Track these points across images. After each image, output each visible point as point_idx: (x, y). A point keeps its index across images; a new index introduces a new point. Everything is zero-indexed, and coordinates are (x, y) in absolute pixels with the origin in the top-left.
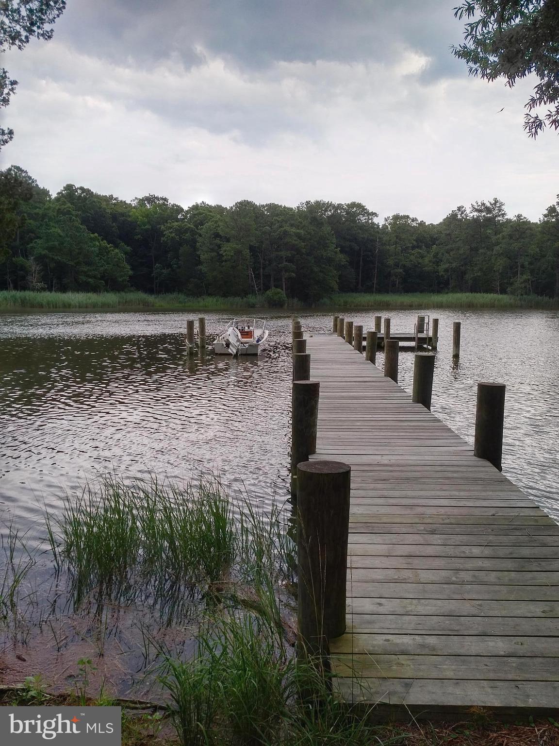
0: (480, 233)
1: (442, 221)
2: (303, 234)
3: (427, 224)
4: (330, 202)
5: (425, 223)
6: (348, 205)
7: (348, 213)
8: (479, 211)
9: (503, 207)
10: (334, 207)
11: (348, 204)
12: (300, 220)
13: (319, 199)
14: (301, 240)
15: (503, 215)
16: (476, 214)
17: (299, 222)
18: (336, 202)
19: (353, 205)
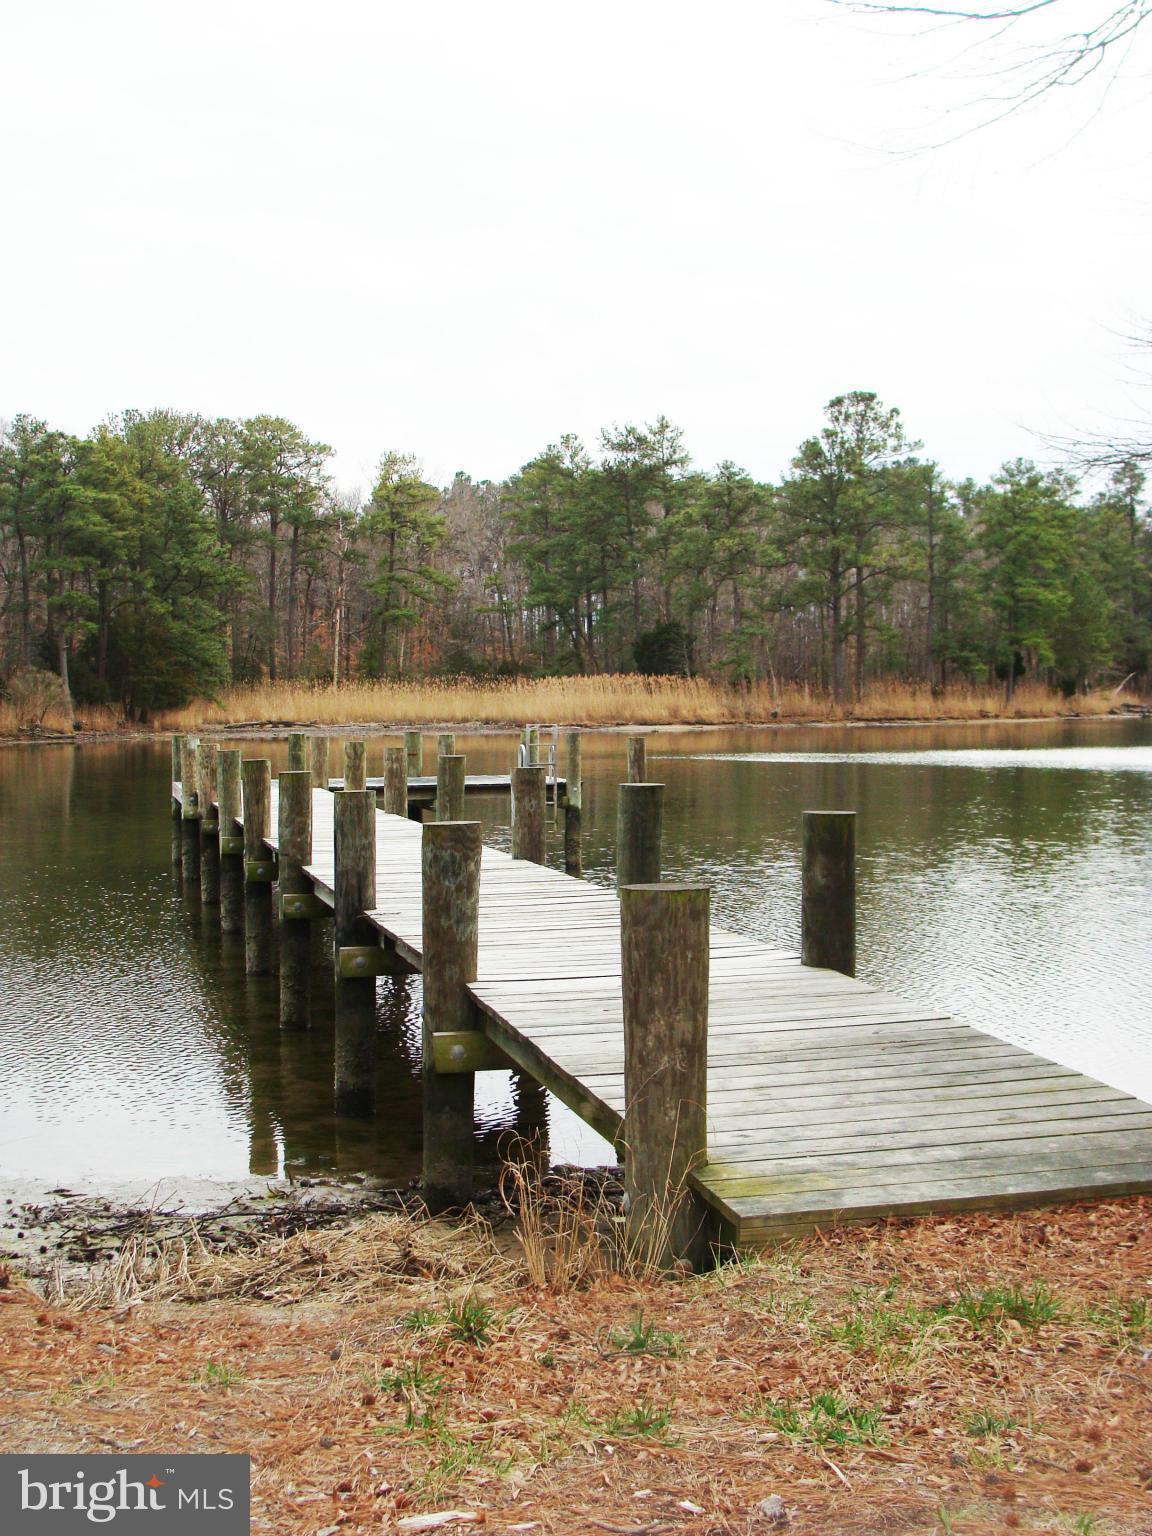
0: (624, 511)
1: (516, 471)
2: (119, 504)
3: (473, 483)
4: (195, 415)
5: (468, 479)
6: (249, 424)
7: (247, 445)
8: (624, 447)
9: (680, 441)
10: (206, 428)
11: (249, 421)
12: (109, 464)
13: (163, 406)
14: (112, 521)
15: (683, 461)
16: (613, 457)
17: (107, 470)
18: (211, 414)
19: (263, 423)
